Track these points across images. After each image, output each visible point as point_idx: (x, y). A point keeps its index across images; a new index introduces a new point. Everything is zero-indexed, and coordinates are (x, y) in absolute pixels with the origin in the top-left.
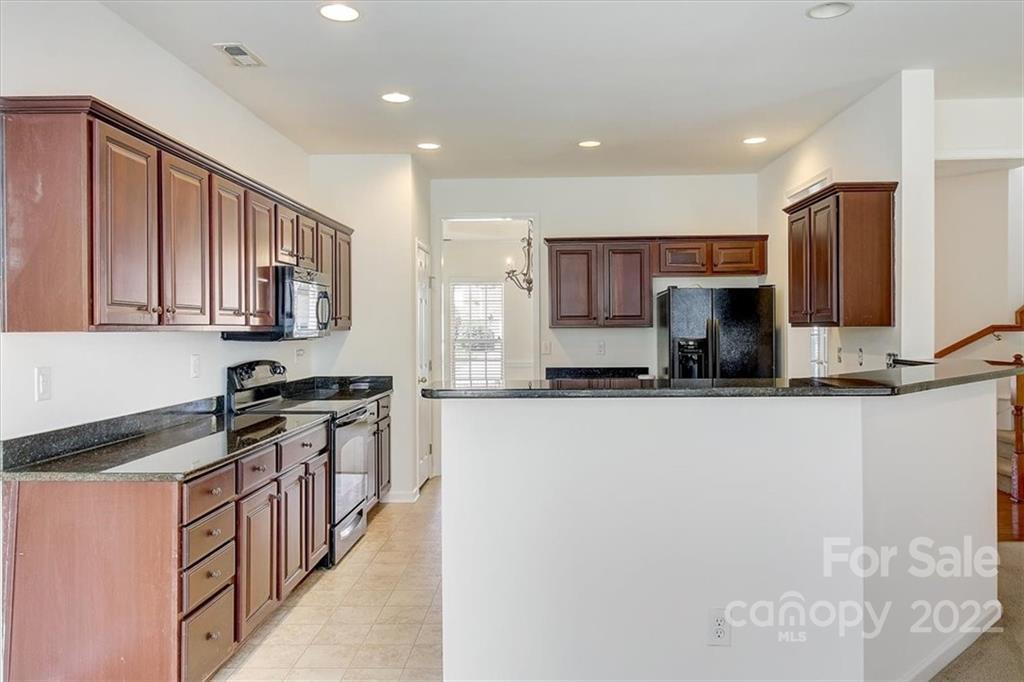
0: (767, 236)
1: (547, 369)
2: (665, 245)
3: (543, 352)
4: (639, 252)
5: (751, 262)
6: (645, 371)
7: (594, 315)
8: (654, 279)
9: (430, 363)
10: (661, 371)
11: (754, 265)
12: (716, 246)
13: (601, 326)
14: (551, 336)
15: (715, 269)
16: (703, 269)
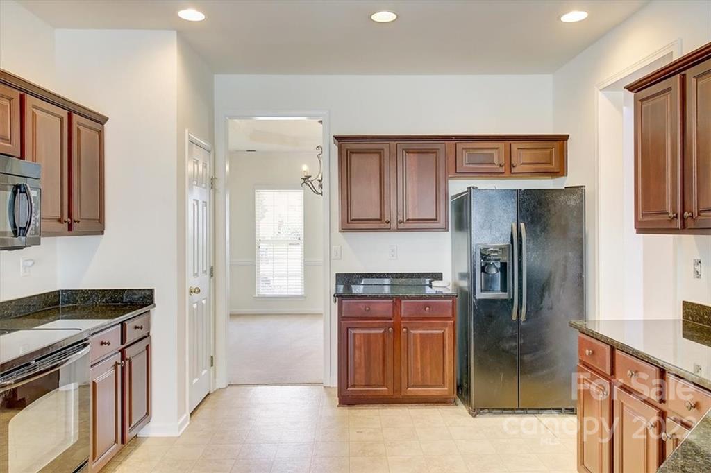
0: (568, 136)
1: (337, 274)
2: (461, 145)
3: (332, 257)
4: (434, 152)
5: (550, 163)
6: (438, 276)
7: (387, 218)
8: (449, 181)
9: (212, 269)
10: (457, 277)
11: (554, 167)
12: (515, 145)
13: (394, 231)
14: (342, 239)
15: (514, 170)
16: (502, 170)
